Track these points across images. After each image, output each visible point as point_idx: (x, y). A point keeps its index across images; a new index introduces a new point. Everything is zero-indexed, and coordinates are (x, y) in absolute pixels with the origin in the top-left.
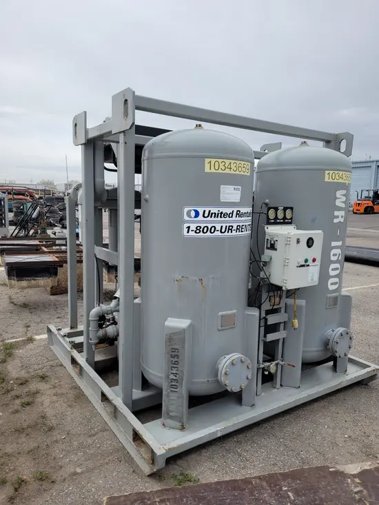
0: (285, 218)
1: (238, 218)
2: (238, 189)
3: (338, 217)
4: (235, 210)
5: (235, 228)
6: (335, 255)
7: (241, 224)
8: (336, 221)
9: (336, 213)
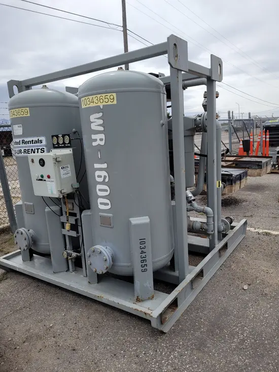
0: (64, 143)
1: (23, 145)
2: (20, 127)
3: (96, 140)
4: (21, 140)
5: (23, 151)
6: (100, 176)
7: (27, 149)
8: (94, 144)
9: (94, 137)
